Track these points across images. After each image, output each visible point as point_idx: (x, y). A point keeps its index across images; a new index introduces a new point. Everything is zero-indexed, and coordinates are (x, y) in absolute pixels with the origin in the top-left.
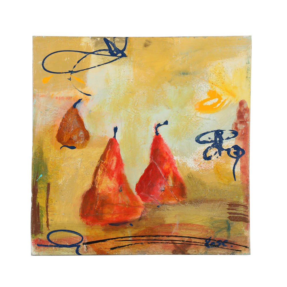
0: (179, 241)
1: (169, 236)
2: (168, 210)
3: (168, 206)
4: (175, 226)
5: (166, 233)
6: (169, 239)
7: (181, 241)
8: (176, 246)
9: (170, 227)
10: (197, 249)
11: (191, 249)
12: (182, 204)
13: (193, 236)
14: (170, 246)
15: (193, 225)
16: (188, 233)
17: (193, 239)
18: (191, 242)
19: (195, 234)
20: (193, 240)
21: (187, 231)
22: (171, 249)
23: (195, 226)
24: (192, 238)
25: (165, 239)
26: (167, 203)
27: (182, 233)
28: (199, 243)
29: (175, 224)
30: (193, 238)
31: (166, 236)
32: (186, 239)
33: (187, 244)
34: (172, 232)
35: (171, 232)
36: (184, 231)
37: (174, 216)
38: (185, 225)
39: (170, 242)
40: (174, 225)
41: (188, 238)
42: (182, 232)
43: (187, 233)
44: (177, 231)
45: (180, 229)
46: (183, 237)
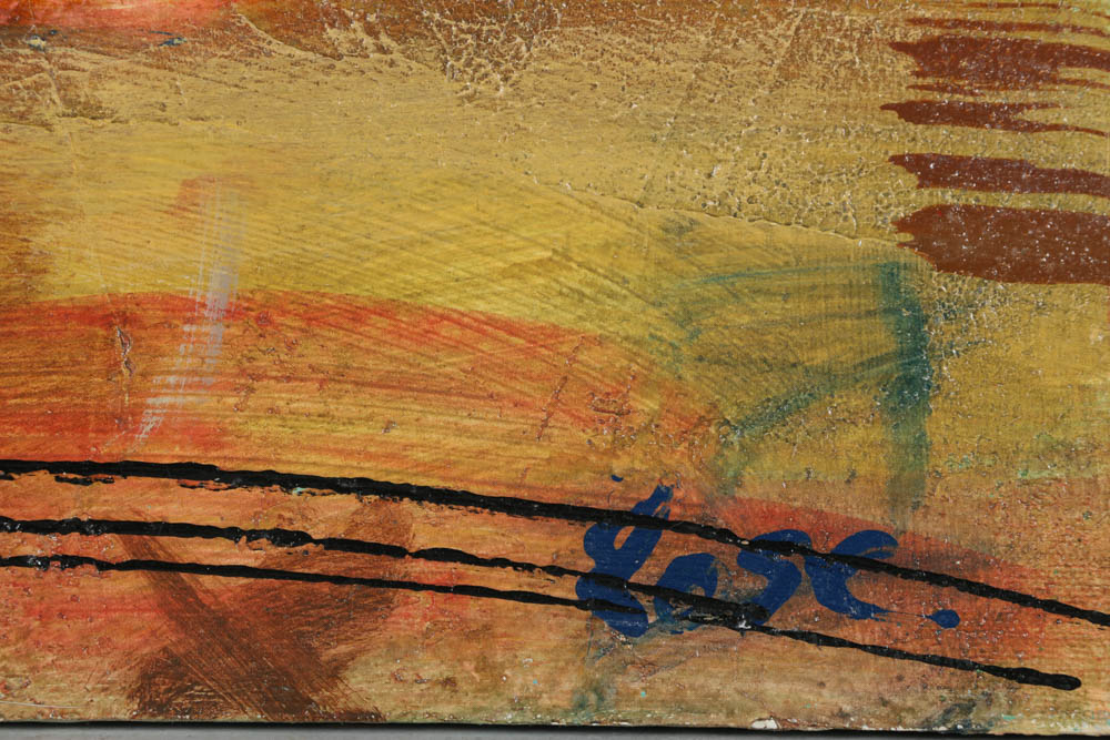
0: (233, 533)
1: (87, 471)
2: (92, 111)
3: (85, 60)
4: (176, 337)
5: (53, 422)
6: (98, 511)
7: (253, 535)
8: (184, 610)
9: (109, 343)
10: (473, 649)
11: (392, 646)
12: (273, 31)
13: (427, 469)
14: (106, 606)
15: (426, 325)
16: (362, 430)
17: (430, 510)
18: (398, 552)
19: (453, 441)
20: (425, 527)
21: (346, 406)
22: (121, 640)
23: (449, 331)
24: (407, 504)
25: (35, 512)
26: (73, 19)
27: (273, 426)
28: (501, 562)
29: (179, 310)
30: (421, 494)
31: (56, 467)
32: (331, 515)
33: (338, 580)
34: (136, 412)
35: (124, 420)
36: (306, 400)
37: (172, 191)
38: (313, 316)
39: (112, 547)
40: (165, 324)
41: (349, 503)
42: (273, 411)
43: (344, 432)
44: (205, 404)
45: (248, 378)
46: (289, 481)
